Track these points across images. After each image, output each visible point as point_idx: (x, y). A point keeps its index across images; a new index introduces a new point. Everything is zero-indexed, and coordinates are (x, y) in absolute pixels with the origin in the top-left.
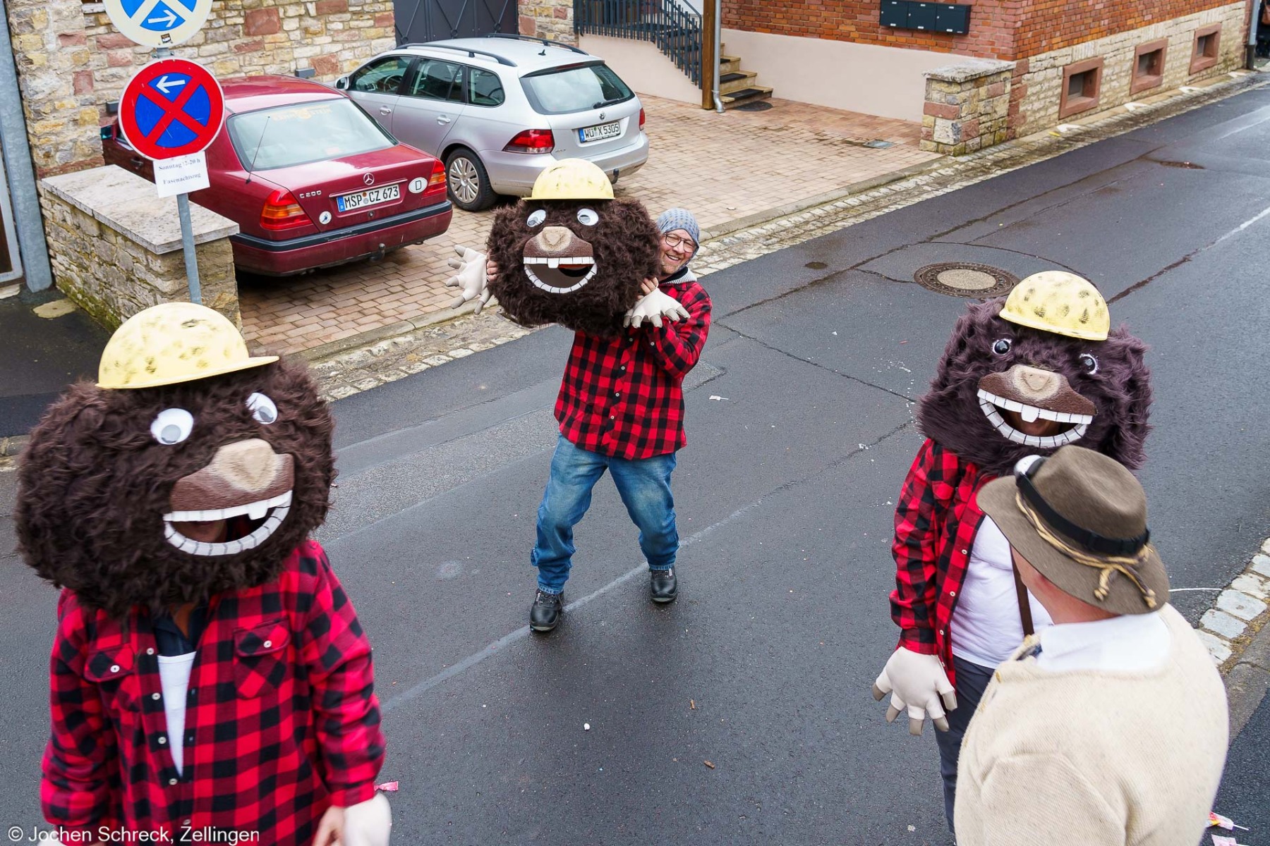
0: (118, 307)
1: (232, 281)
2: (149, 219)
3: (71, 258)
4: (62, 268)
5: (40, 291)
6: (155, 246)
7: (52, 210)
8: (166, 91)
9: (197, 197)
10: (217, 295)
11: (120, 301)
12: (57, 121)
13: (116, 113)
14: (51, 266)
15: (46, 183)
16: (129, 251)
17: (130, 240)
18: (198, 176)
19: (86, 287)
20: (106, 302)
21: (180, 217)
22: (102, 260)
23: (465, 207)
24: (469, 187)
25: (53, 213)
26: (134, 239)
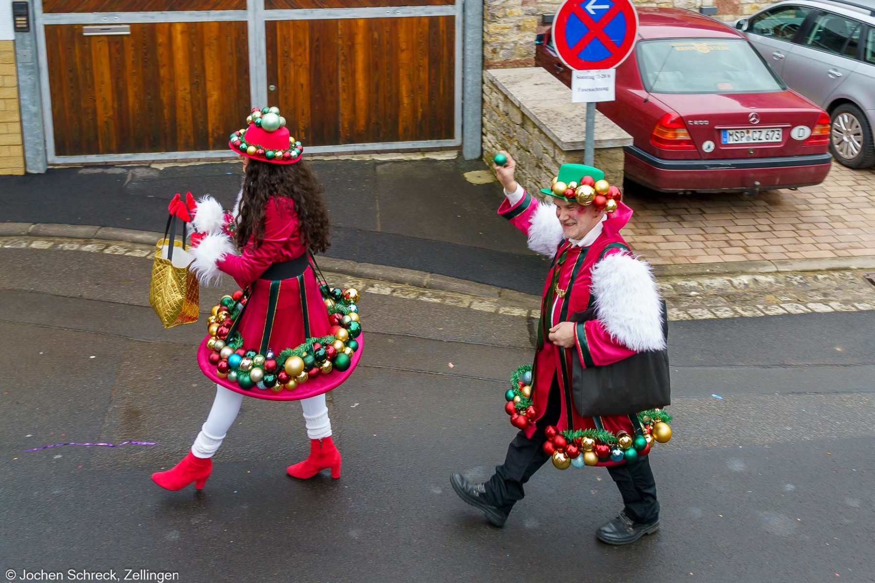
2: (562, 118)
3: (497, 138)
4: (490, 145)
5: (471, 160)
6: (563, 143)
7: (490, 96)
8: (593, 13)
9: (603, 107)
12: (505, 25)
13: (551, 23)
14: (482, 141)
15: (490, 75)
16: (542, 141)
17: (545, 134)
18: (606, 89)
21: (586, 121)
22: (520, 145)
23: (844, 162)
24: (851, 144)
25: (490, 99)
26: (547, 133)
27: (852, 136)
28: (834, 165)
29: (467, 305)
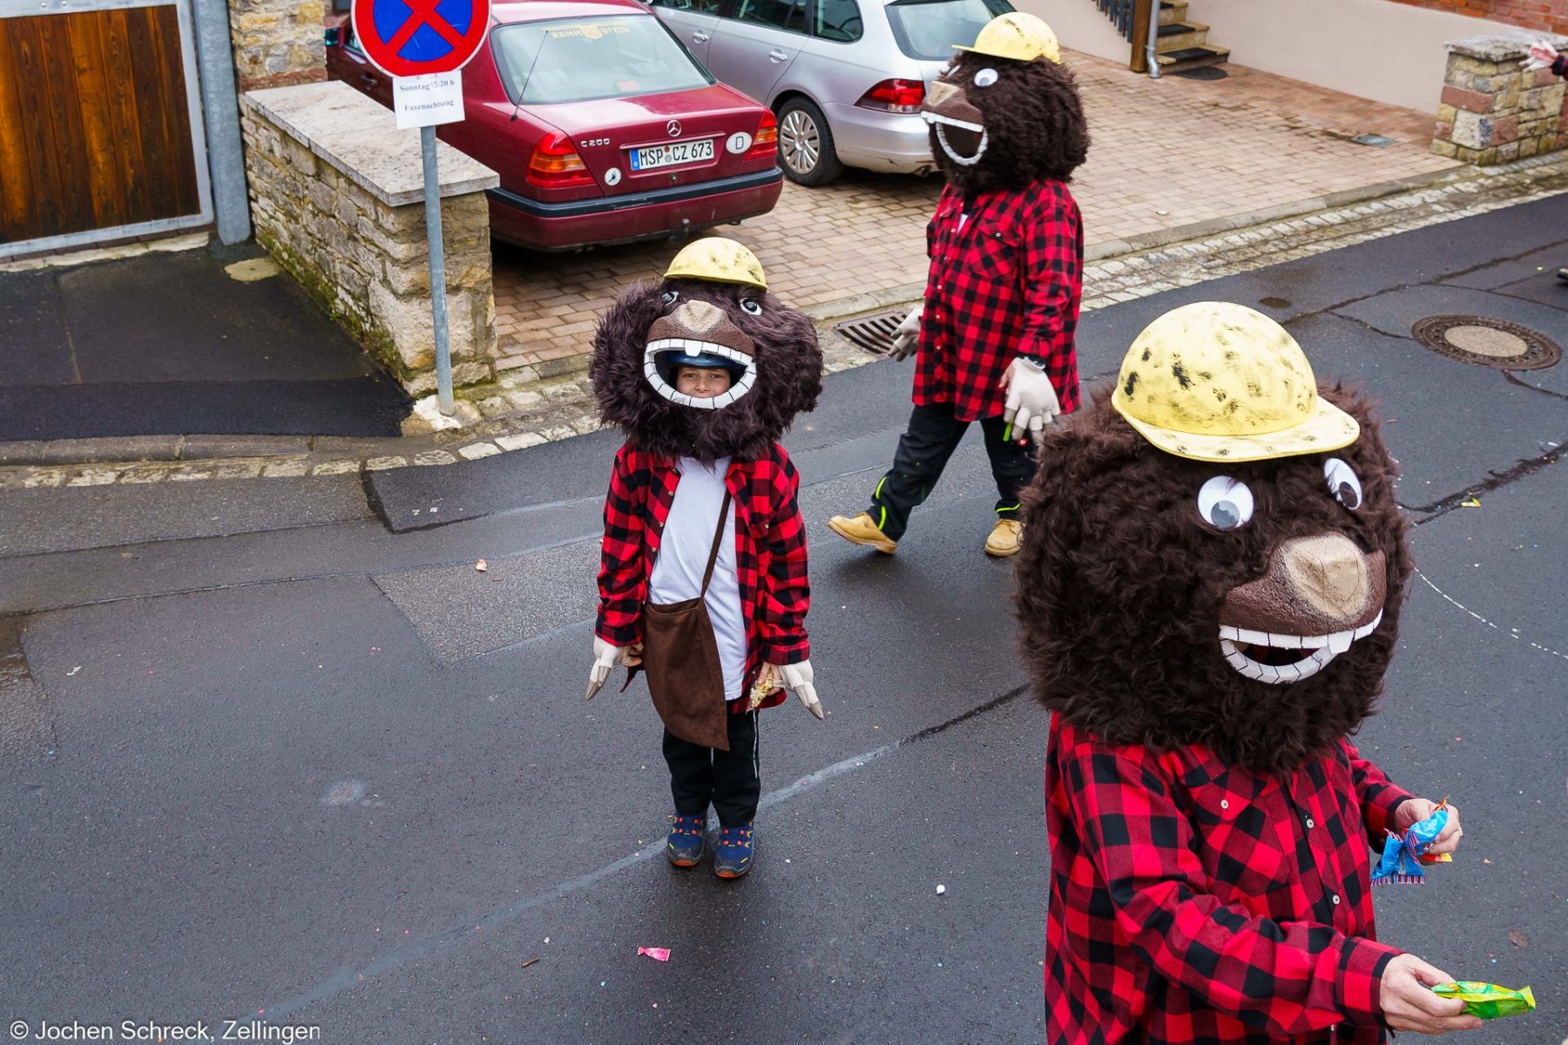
0: (335, 275)
1: (485, 251)
2: (382, 157)
3: (276, 203)
4: (265, 215)
5: (235, 244)
6: (388, 194)
7: (257, 135)
9: (446, 133)
10: (465, 269)
11: (338, 267)
12: (270, 15)
13: (349, 11)
14: (251, 211)
15: (252, 100)
16: (353, 198)
17: (356, 184)
18: (450, 103)
19: (294, 244)
20: (321, 265)
21: (423, 157)
22: (318, 209)
23: (799, 179)
24: (805, 152)
25: (257, 140)
26: (362, 183)
27: (806, 142)
28: (786, 185)
29: (257, 472)
